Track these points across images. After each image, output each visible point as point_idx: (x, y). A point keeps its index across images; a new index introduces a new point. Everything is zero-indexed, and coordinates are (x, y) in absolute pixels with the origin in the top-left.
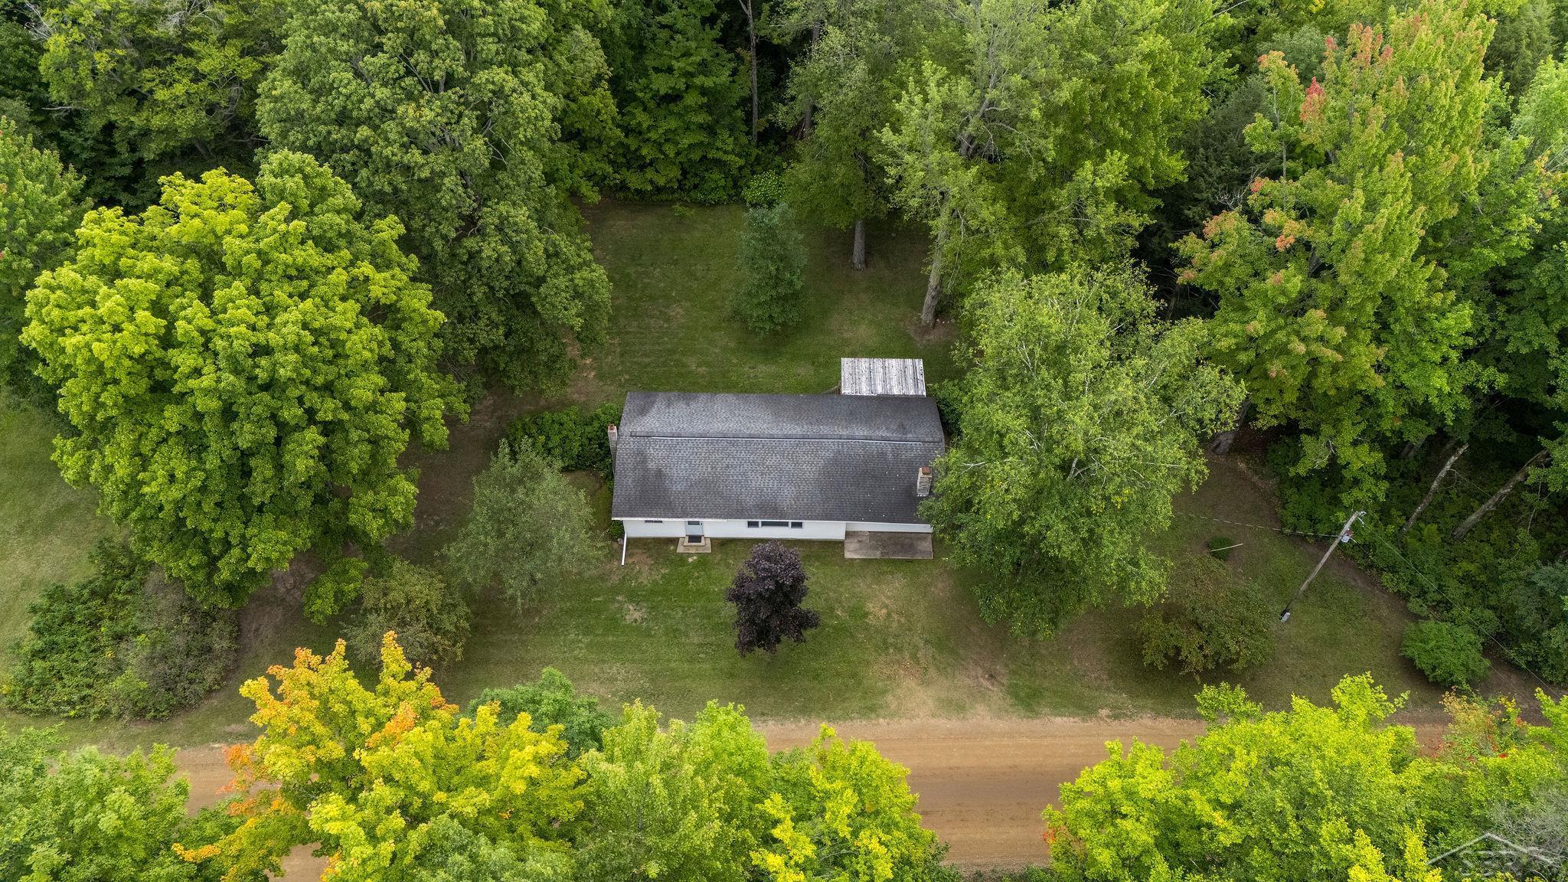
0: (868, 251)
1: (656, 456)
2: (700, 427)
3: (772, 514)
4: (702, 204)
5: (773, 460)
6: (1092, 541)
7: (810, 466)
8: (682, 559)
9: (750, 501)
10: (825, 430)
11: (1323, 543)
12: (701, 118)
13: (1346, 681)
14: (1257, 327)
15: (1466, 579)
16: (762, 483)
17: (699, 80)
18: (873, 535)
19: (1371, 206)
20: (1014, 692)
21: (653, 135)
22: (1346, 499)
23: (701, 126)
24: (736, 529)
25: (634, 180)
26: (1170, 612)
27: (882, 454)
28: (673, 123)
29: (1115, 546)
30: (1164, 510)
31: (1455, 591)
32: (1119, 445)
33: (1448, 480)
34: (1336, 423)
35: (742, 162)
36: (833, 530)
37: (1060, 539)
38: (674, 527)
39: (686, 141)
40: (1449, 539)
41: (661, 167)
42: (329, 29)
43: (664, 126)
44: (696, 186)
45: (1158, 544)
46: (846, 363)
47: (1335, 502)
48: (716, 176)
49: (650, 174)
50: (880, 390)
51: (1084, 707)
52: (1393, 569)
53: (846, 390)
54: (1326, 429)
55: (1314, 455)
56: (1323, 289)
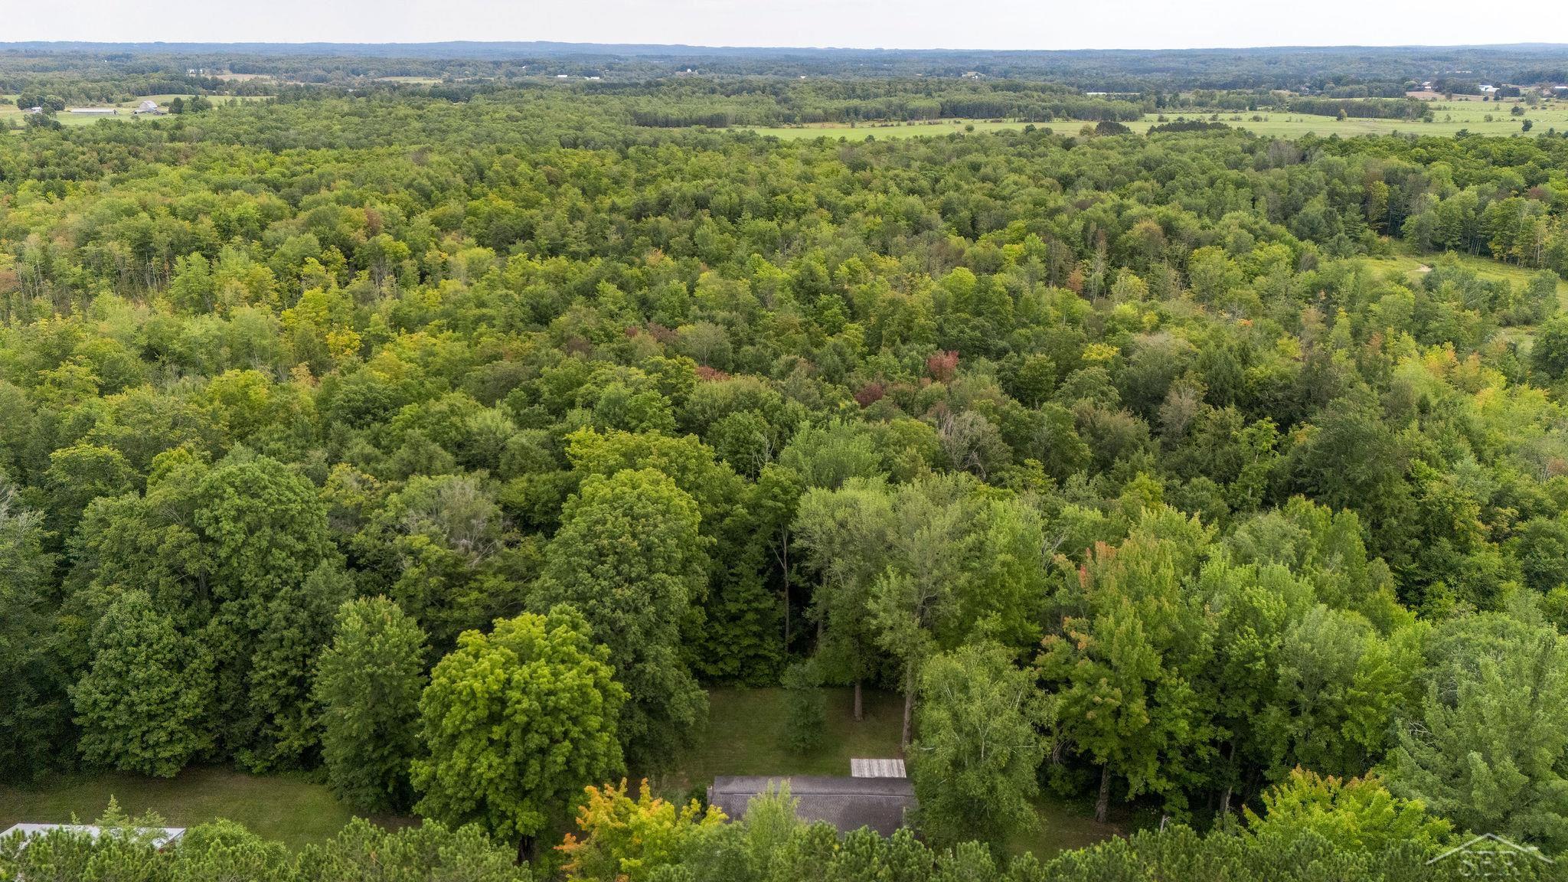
0: (864, 713)
4: (753, 686)
10: (843, 791)
12: (755, 628)
17: (755, 605)
21: (725, 639)
23: (755, 634)
25: (711, 670)
27: (880, 804)
28: (738, 631)
35: (779, 658)
39: (746, 642)
41: (728, 660)
42: (579, 553)
43: (732, 633)
44: (749, 675)
46: (854, 762)
48: (763, 667)
49: (721, 665)
50: (876, 775)
53: (855, 774)
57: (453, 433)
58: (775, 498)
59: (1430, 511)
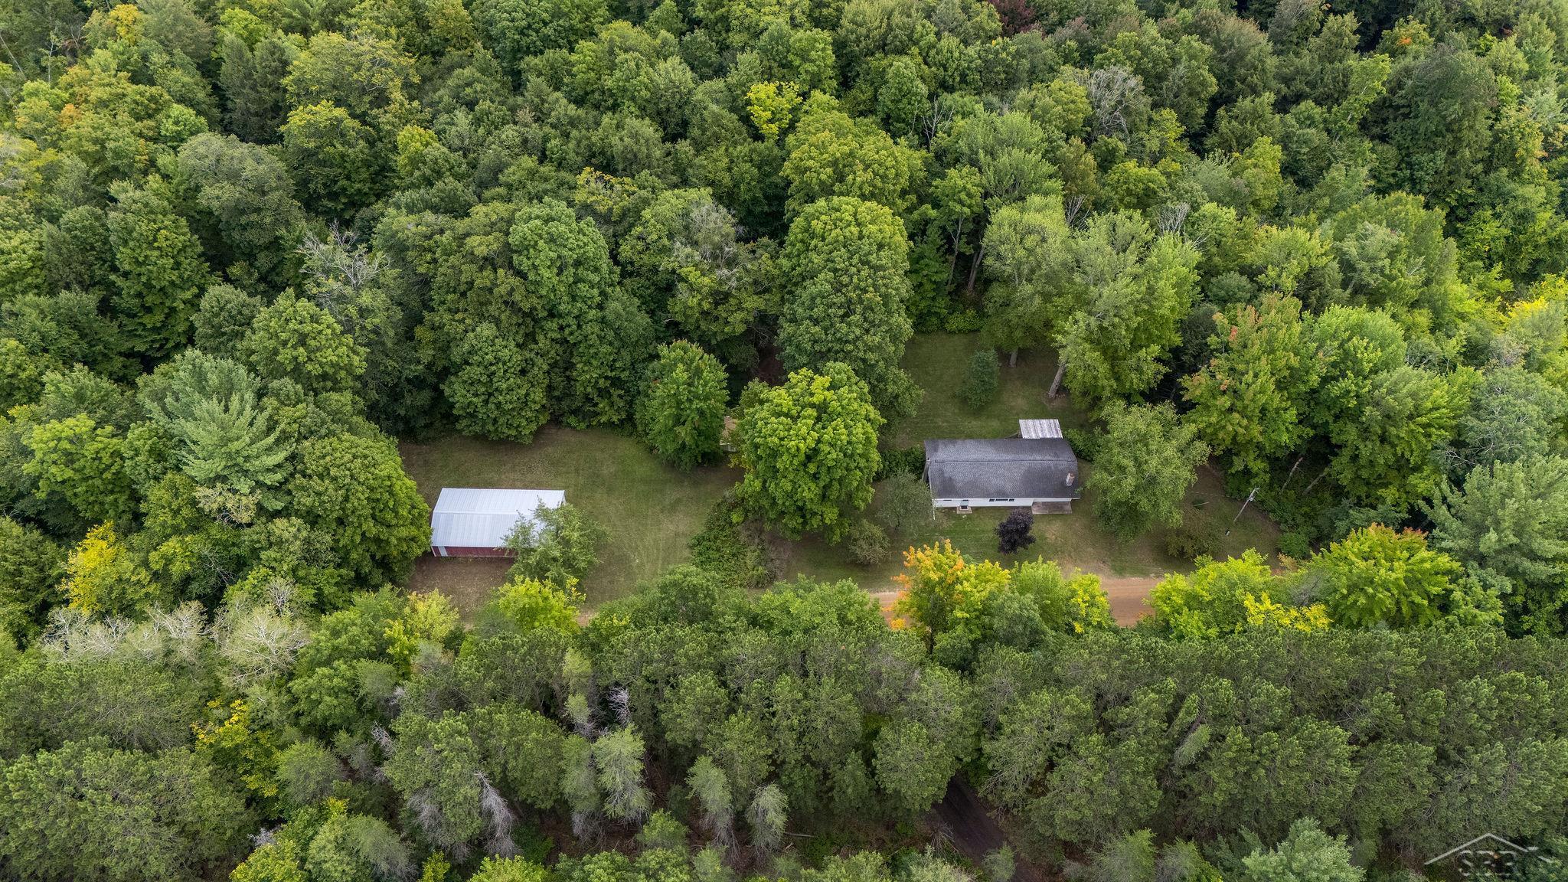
1: (948, 471)
2: (964, 457)
3: (1002, 494)
5: (1000, 471)
6: (1156, 505)
7: (1017, 473)
8: (960, 516)
9: (992, 491)
10: (1022, 457)
11: (1244, 501)
13: (1247, 552)
14: (1213, 420)
15: (1305, 515)
16: (997, 482)
18: (1044, 503)
19: (1256, 376)
20: (1114, 568)
22: (1253, 482)
24: (984, 502)
26: (1179, 532)
27: (1048, 467)
29: (1165, 506)
30: (1182, 493)
31: (1300, 519)
32: (1167, 472)
33: (1295, 473)
34: (1247, 451)
36: (1027, 502)
37: (1145, 505)
38: (956, 502)
40: (1299, 497)
45: (1179, 505)
46: (1021, 422)
47: (1248, 482)
50: (1041, 436)
51: (1144, 573)
52: (1273, 511)
53: (1025, 436)
54: (1243, 454)
55: (1238, 465)
56: (1239, 404)
57: (644, 93)
58: (961, 202)
59: (1500, 139)
